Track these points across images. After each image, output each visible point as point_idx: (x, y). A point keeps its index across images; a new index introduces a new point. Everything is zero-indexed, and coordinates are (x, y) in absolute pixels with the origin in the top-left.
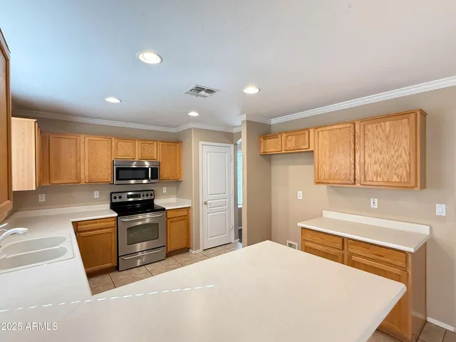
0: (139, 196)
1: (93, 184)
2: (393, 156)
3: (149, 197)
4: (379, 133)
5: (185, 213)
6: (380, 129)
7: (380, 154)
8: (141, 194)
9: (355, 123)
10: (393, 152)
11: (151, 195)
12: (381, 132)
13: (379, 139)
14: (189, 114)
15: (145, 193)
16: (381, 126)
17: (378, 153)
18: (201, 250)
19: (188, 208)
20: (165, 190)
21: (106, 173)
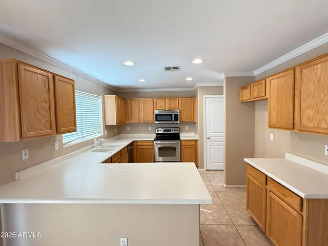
0: (170, 131)
1: (147, 124)
2: (323, 101)
3: (176, 132)
4: (312, 76)
5: (194, 143)
6: (313, 73)
7: (313, 98)
8: (172, 129)
9: (295, 69)
10: (323, 95)
11: (177, 130)
12: (314, 76)
13: (312, 83)
14: (187, 79)
15: (174, 129)
16: (314, 69)
17: (311, 98)
18: (205, 169)
19: (196, 141)
20: (187, 128)
21: (151, 118)
